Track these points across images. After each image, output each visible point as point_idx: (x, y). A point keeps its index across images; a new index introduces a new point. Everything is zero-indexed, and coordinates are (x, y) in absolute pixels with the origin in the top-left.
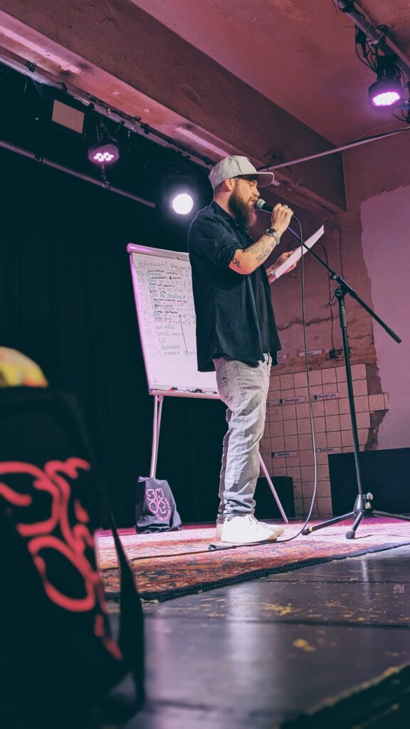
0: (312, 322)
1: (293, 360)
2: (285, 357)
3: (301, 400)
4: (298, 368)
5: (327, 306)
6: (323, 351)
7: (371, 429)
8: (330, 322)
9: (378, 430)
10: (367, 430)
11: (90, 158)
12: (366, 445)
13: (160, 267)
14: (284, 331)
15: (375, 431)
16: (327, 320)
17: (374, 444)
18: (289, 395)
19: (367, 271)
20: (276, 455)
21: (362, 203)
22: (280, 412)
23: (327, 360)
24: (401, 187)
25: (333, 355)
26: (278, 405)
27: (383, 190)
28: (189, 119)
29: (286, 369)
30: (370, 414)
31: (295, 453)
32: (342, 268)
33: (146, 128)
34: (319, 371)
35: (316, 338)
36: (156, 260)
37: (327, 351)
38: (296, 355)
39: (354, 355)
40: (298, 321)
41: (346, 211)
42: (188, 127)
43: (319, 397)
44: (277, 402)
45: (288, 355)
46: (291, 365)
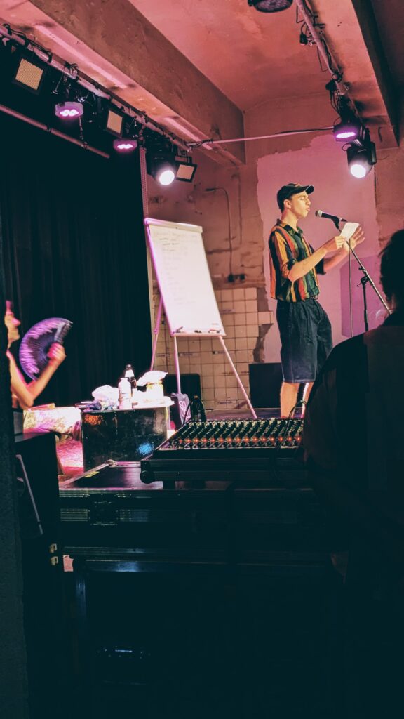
0: (215, 251)
5: (226, 240)
6: (223, 275)
7: (259, 338)
8: (229, 253)
9: (264, 339)
10: (256, 339)
11: (115, 147)
12: (254, 350)
13: (166, 236)
15: (262, 339)
16: (226, 251)
17: (261, 350)
19: (260, 215)
20: (181, 355)
21: (259, 159)
23: (226, 282)
24: (290, 150)
25: (231, 279)
27: (276, 152)
28: (178, 114)
30: (259, 327)
31: (197, 354)
32: (240, 209)
33: (148, 119)
34: (219, 291)
35: (217, 265)
36: (164, 230)
37: (226, 275)
39: (248, 280)
41: (245, 164)
42: (175, 118)
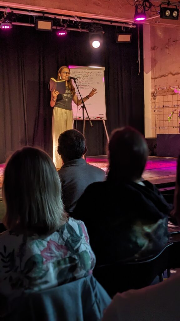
0: (175, 74)
1: (168, 89)
2: (166, 88)
3: (170, 106)
4: (170, 93)
6: (178, 87)
13: (80, 73)
14: (166, 77)
18: (166, 104)
20: (161, 128)
22: (163, 111)
26: (162, 108)
29: (165, 93)
34: (176, 95)
35: (176, 81)
36: (79, 71)
38: (169, 88)
40: (171, 73)
43: (176, 106)
44: (162, 107)
45: (167, 88)
46: (167, 92)
